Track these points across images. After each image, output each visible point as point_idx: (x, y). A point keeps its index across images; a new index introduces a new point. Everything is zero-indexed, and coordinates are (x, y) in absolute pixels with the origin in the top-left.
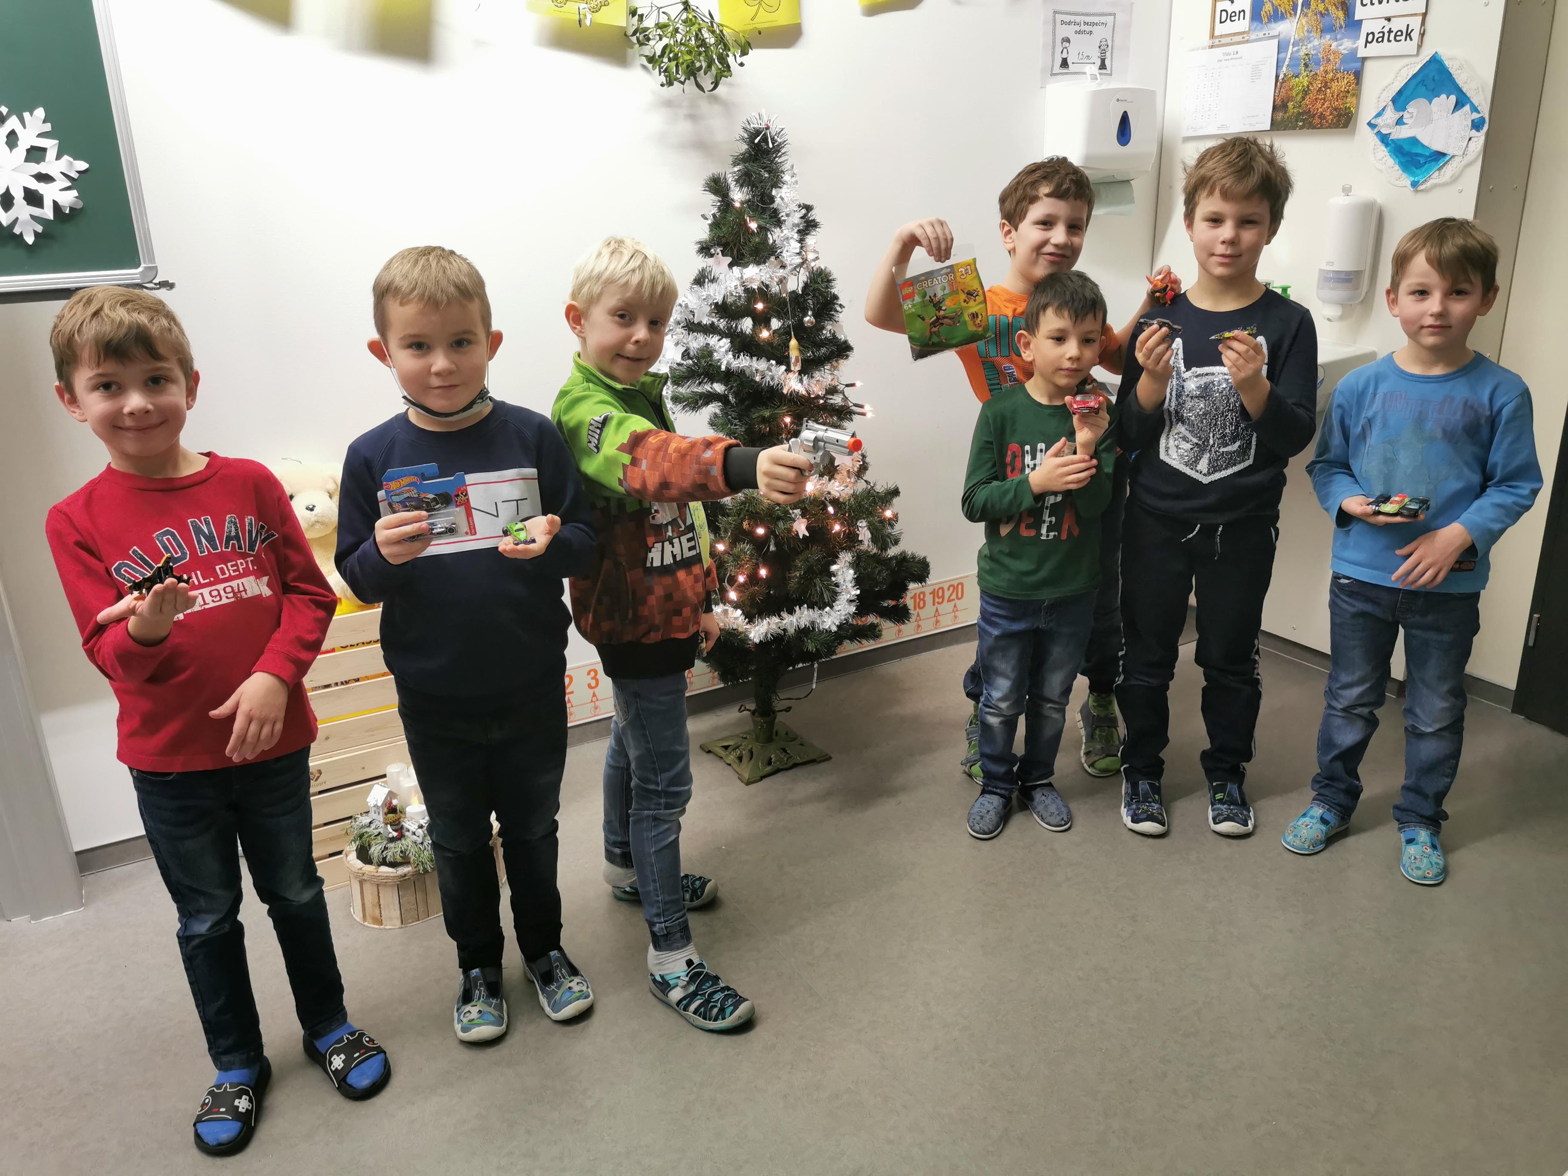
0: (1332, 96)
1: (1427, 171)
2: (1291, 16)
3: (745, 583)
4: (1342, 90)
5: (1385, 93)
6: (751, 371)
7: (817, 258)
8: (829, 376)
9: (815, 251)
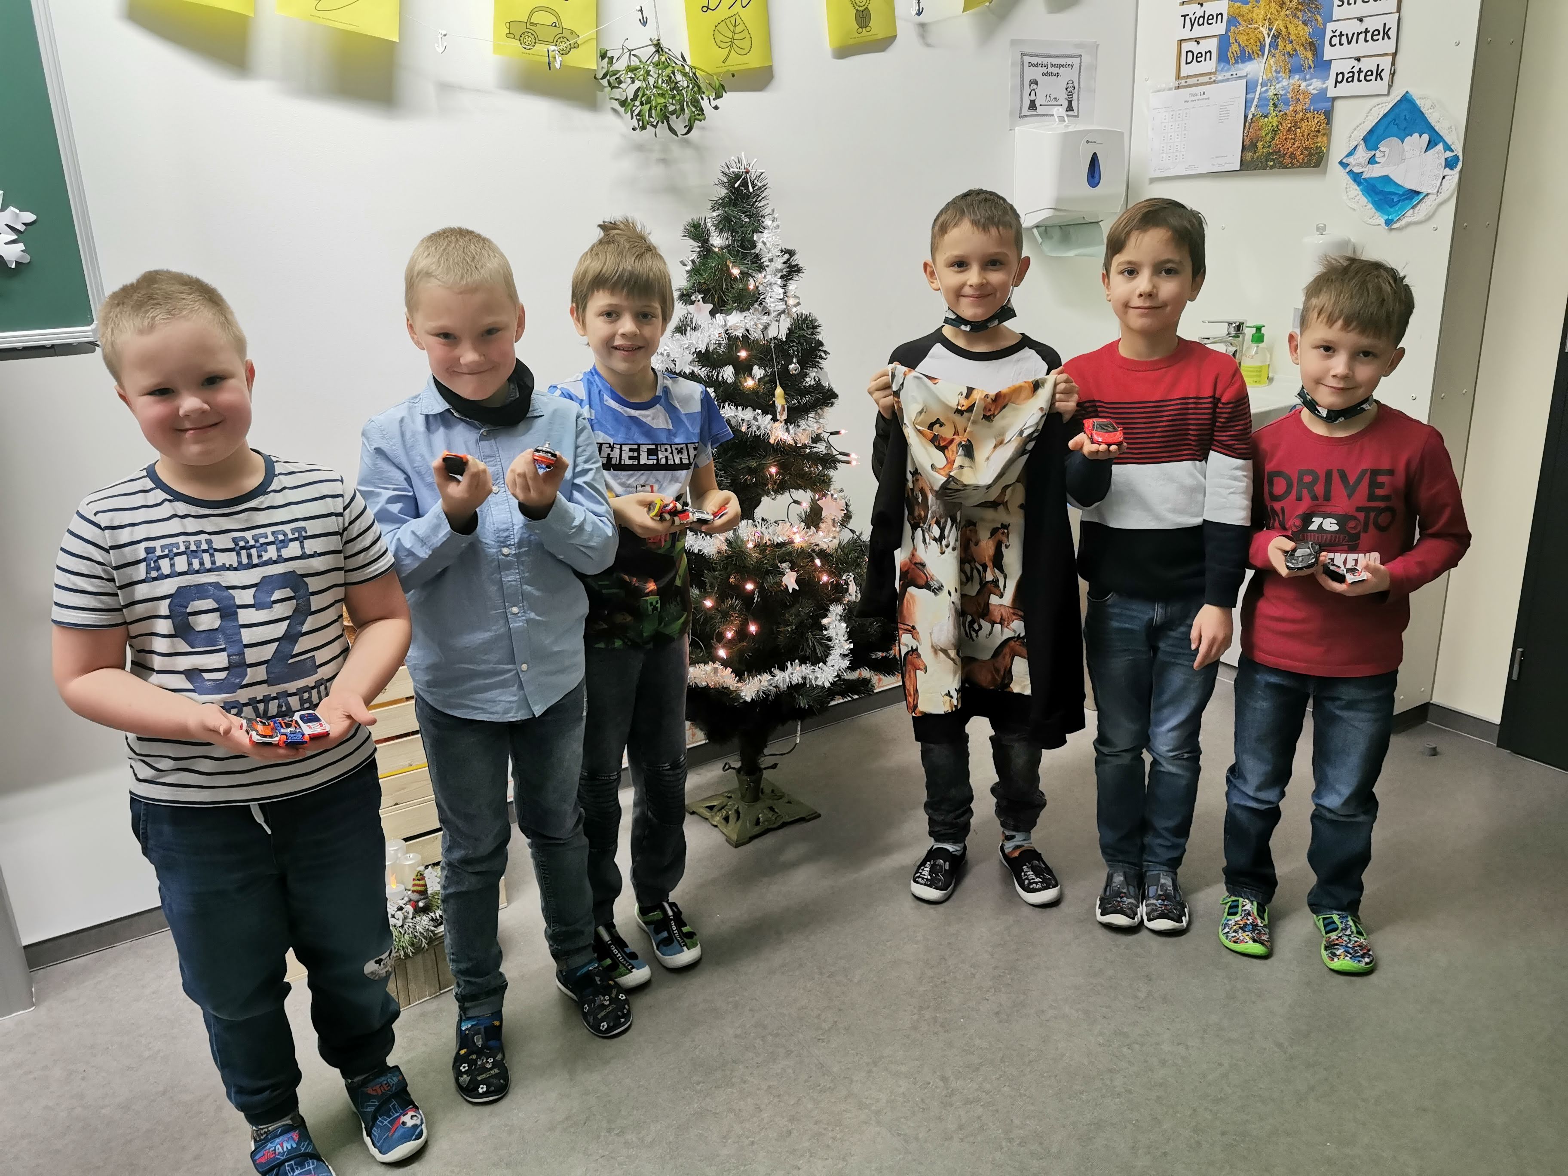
0: (1303, 136)
1: (1401, 209)
2: (1258, 57)
3: (733, 638)
4: (1313, 129)
5: (1355, 132)
6: (737, 421)
7: (799, 304)
8: (815, 425)
9: (796, 297)
